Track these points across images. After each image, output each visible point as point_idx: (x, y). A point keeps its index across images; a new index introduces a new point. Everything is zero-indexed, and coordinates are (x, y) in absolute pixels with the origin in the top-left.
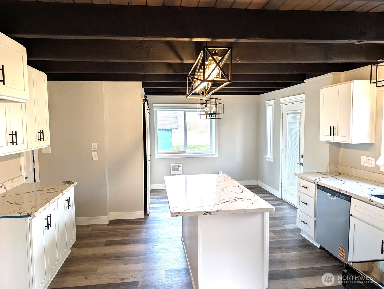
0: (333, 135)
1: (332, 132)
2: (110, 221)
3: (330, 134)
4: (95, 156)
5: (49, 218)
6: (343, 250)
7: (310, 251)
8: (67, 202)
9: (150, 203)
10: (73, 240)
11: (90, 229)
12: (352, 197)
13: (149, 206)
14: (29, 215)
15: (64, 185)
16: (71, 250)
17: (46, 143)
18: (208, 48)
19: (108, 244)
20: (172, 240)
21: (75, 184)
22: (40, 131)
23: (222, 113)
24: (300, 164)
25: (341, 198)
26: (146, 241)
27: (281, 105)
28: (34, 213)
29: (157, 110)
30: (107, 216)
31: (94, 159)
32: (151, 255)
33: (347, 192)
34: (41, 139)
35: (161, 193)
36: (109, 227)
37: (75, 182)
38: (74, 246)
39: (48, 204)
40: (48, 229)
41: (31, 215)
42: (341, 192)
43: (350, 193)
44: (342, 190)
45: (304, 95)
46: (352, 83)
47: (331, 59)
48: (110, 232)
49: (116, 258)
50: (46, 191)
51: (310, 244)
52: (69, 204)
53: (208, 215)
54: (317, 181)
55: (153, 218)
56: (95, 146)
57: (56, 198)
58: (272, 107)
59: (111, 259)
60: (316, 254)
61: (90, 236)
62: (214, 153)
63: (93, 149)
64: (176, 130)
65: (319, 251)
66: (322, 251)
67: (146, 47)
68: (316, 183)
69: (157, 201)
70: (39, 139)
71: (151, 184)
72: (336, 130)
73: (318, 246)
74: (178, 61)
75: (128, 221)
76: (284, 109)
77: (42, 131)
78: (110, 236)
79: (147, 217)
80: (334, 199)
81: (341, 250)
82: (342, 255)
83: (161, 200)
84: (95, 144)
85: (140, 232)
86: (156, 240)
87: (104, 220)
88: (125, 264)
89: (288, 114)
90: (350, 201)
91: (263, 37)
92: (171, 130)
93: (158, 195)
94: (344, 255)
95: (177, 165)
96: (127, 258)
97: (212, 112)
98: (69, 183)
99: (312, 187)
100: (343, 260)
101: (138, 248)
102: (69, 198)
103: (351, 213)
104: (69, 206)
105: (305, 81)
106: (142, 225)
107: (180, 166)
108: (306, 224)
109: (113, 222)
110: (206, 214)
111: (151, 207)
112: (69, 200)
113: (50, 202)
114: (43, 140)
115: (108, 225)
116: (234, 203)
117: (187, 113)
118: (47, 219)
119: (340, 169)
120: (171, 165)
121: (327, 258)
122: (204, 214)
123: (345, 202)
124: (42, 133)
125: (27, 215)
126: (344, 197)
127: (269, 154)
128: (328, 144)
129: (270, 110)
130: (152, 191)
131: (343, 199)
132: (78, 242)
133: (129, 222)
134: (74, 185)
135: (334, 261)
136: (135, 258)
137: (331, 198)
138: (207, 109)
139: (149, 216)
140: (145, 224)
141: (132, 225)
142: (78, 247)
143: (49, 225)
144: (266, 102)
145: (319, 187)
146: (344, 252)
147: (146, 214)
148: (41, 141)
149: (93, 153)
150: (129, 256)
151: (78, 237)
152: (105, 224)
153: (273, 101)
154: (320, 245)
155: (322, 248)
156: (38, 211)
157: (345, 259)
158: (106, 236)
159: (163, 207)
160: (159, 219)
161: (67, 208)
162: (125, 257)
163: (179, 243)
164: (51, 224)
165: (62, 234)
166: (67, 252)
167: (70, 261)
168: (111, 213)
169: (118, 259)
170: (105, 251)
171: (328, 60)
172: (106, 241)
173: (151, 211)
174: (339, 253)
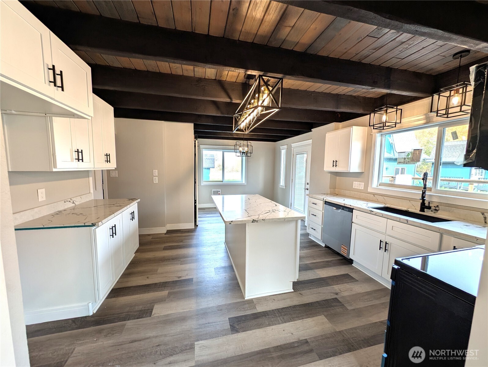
0: (335, 166)
1: (335, 165)
2: (168, 230)
3: (333, 166)
4: (156, 180)
5: (114, 228)
6: (345, 248)
7: (318, 249)
8: (131, 215)
9: (199, 217)
10: (137, 246)
11: (151, 237)
12: (354, 209)
13: (198, 219)
14: (93, 225)
15: (129, 201)
16: (135, 255)
17: (113, 165)
18: (263, 77)
19: (165, 249)
20: (217, 244)
21: (139, 200)
22: (107, 154)
23: (252, 152)
24: (306, 189)
25: (345, 210)
26: (196, 246)
27: (292, 148)
28: (98, 223)
29: (203, 149)
30: (165, 227)
31: (154, 182)
32: (202, 256)
33: (350, 206)
34: (107, 161)
35: (206, 210)
36: (167, 235)
37: (138, 199)
38: (137, 251)
39: (113, 215)
40: (113, 237)
41: (95, 224)
42: (345, 206)
43: (353, 206)
44: (346, 205)
45: (311, 140)
46: (352, 128)
47: (340, 108)
48: (168, 239)
49: (173, 259)
50: (112, 205)
51: (317, 244)
52: (133, 217)
53: (255, 223)
54: (325, 198)
55: (201, 228)
56: (156, 172)
57: (121, 211)
58: (285, 150)
59: (169, 261)
60: (323, 251)
61: (150, 243)
62: (244, 182)
63: (154, 175)
64: (213, 169)
65: (325, 249)
66: (327, 249)
67: (202, 86)
68: (325, 200)
69: (203, 216)
70: (105, 161)
71: (198, 204)
72: (337, 162)
73: (324, 245)
74: (228, 100)
75: (181, 230)
76: (294, 151)
77: (108, 155)
78: (167, 242)
79: (197, 228)
80: (339, 211)
81: (344, 248)
82: (344, 251)
83: (206, 215)
84: (156, 170)
85: (192, 239)
86: (205, 245)
87: (162, 230)
88: (181, 264)
89: (297, 154)
90: (352, 212)
91: (304, 76)
92: (209, 169)
93: (203, 212)
94: (346, 251)
95: (217, 190)
96: (182, 260)
97: (244, 151)
98: (133, 200)
99: (321, 203)
100: (345, 255)
101: (191, 251)
102: (133, 212)
103: (353, 221)
104: (133, 218)
105: (312, 130)
106: (193, 233)
107: (219, 191)
108: (315, 230)
109: (169, 232)
110: (254, 222)
111: (199, 220)
112: (133, 213)
113: (115, 214)
114: (110, 162)
115: (165, 234)
116: (273, 213)
117: (225, 153)
118: (112, 229)
119: (337, 191)
120: (213, 190)
121: (331, 254)
122: (252, 222)
123: (348, 213)
124: (108, 157)
125: (91, 225)
126: (347, 210)
127: (282, 183)
128: (329, 173)
129: (283, 152)
130: (199, 209)
131: (347, 211)
132: (141, 247)
133: (183, 231)
134: (137, 201)
135: (337, 256)
136: (189, 259)
137: (336, 211)
138: (241, 149)
139: (198, 227)
140: (195, 232)
141: (184, 233)
142: (141, 252)
143: (113, 234)
144: (281, 147)
145: (326, 203)
146: (346, 249)
147: (196, 225)
148: (107, 162)
149: (154, 178)
150: (183, 258)
151: (140, 244)
152: (163, 233)
153: (286, 146)
154: (325, 245)
155: (326, 247)
156: (103, 221)
157: (347, 254)
158: (165, 243)
159: (208, 220)
160: (205, 229)
161: (131, 220)
162: (182, 258)
163: (223, 246)
164: (115, 233)
165: (127, 241)
166: (131, 256)
167: (133, 264)
168: (168, 225)
169: (175, 260)
170: (164, 255)
171: (338, 109)
172: (165, 247)
173: (199, 223)
174: (342, 250)
